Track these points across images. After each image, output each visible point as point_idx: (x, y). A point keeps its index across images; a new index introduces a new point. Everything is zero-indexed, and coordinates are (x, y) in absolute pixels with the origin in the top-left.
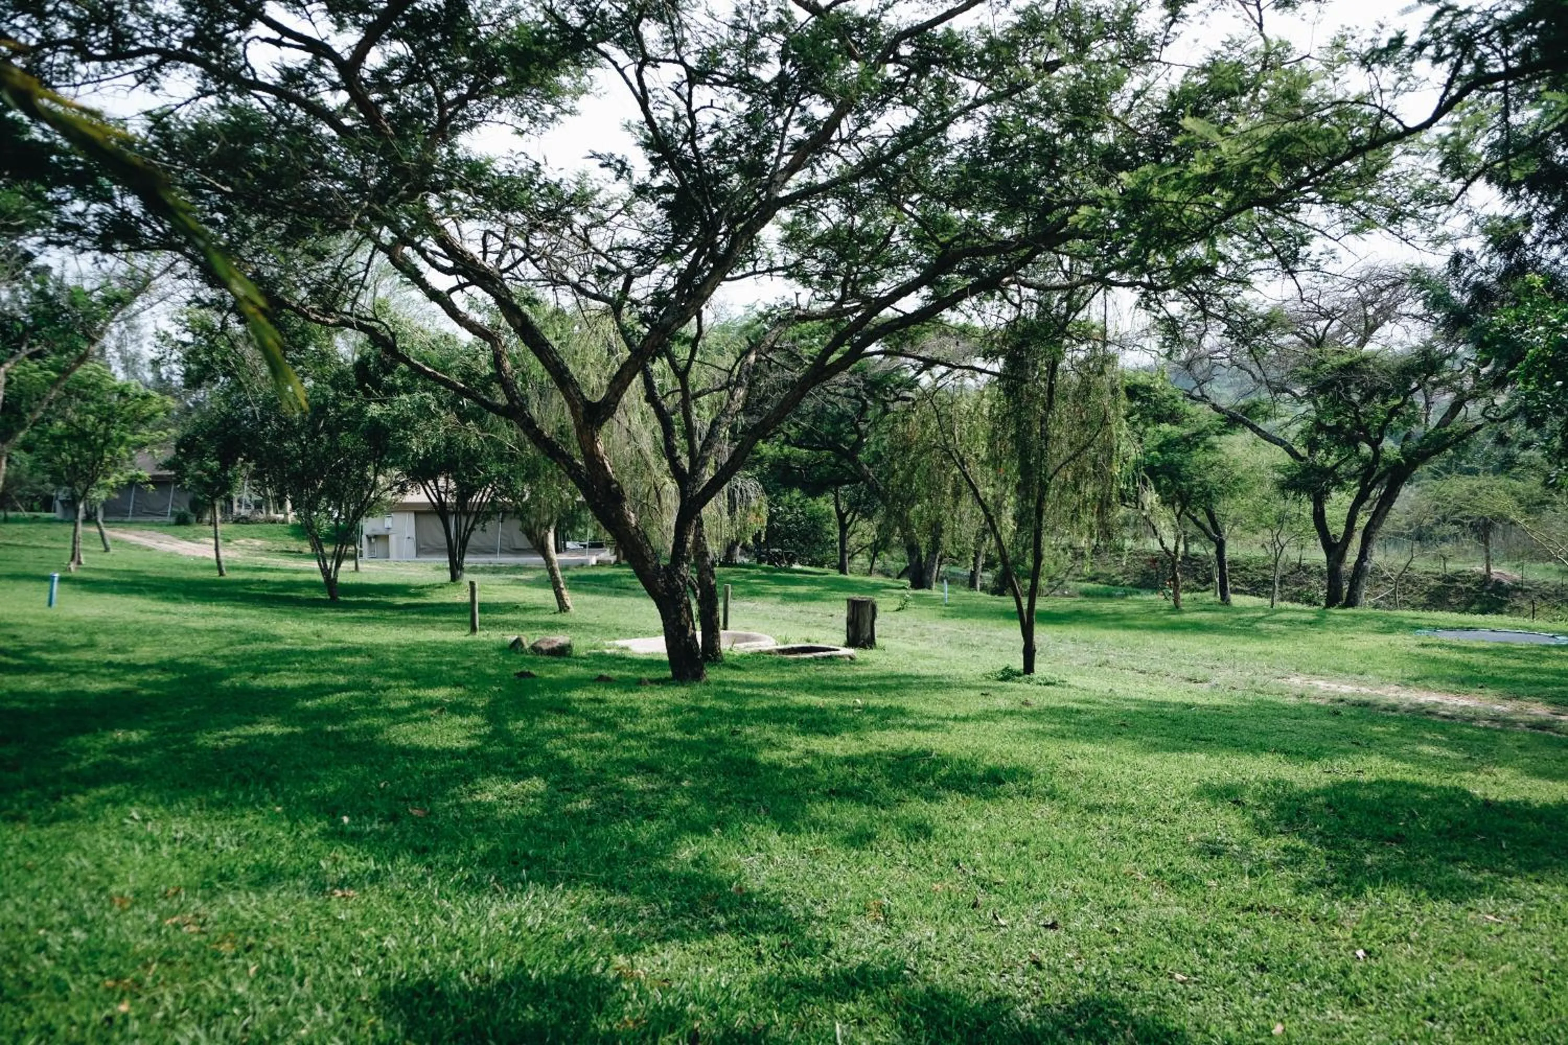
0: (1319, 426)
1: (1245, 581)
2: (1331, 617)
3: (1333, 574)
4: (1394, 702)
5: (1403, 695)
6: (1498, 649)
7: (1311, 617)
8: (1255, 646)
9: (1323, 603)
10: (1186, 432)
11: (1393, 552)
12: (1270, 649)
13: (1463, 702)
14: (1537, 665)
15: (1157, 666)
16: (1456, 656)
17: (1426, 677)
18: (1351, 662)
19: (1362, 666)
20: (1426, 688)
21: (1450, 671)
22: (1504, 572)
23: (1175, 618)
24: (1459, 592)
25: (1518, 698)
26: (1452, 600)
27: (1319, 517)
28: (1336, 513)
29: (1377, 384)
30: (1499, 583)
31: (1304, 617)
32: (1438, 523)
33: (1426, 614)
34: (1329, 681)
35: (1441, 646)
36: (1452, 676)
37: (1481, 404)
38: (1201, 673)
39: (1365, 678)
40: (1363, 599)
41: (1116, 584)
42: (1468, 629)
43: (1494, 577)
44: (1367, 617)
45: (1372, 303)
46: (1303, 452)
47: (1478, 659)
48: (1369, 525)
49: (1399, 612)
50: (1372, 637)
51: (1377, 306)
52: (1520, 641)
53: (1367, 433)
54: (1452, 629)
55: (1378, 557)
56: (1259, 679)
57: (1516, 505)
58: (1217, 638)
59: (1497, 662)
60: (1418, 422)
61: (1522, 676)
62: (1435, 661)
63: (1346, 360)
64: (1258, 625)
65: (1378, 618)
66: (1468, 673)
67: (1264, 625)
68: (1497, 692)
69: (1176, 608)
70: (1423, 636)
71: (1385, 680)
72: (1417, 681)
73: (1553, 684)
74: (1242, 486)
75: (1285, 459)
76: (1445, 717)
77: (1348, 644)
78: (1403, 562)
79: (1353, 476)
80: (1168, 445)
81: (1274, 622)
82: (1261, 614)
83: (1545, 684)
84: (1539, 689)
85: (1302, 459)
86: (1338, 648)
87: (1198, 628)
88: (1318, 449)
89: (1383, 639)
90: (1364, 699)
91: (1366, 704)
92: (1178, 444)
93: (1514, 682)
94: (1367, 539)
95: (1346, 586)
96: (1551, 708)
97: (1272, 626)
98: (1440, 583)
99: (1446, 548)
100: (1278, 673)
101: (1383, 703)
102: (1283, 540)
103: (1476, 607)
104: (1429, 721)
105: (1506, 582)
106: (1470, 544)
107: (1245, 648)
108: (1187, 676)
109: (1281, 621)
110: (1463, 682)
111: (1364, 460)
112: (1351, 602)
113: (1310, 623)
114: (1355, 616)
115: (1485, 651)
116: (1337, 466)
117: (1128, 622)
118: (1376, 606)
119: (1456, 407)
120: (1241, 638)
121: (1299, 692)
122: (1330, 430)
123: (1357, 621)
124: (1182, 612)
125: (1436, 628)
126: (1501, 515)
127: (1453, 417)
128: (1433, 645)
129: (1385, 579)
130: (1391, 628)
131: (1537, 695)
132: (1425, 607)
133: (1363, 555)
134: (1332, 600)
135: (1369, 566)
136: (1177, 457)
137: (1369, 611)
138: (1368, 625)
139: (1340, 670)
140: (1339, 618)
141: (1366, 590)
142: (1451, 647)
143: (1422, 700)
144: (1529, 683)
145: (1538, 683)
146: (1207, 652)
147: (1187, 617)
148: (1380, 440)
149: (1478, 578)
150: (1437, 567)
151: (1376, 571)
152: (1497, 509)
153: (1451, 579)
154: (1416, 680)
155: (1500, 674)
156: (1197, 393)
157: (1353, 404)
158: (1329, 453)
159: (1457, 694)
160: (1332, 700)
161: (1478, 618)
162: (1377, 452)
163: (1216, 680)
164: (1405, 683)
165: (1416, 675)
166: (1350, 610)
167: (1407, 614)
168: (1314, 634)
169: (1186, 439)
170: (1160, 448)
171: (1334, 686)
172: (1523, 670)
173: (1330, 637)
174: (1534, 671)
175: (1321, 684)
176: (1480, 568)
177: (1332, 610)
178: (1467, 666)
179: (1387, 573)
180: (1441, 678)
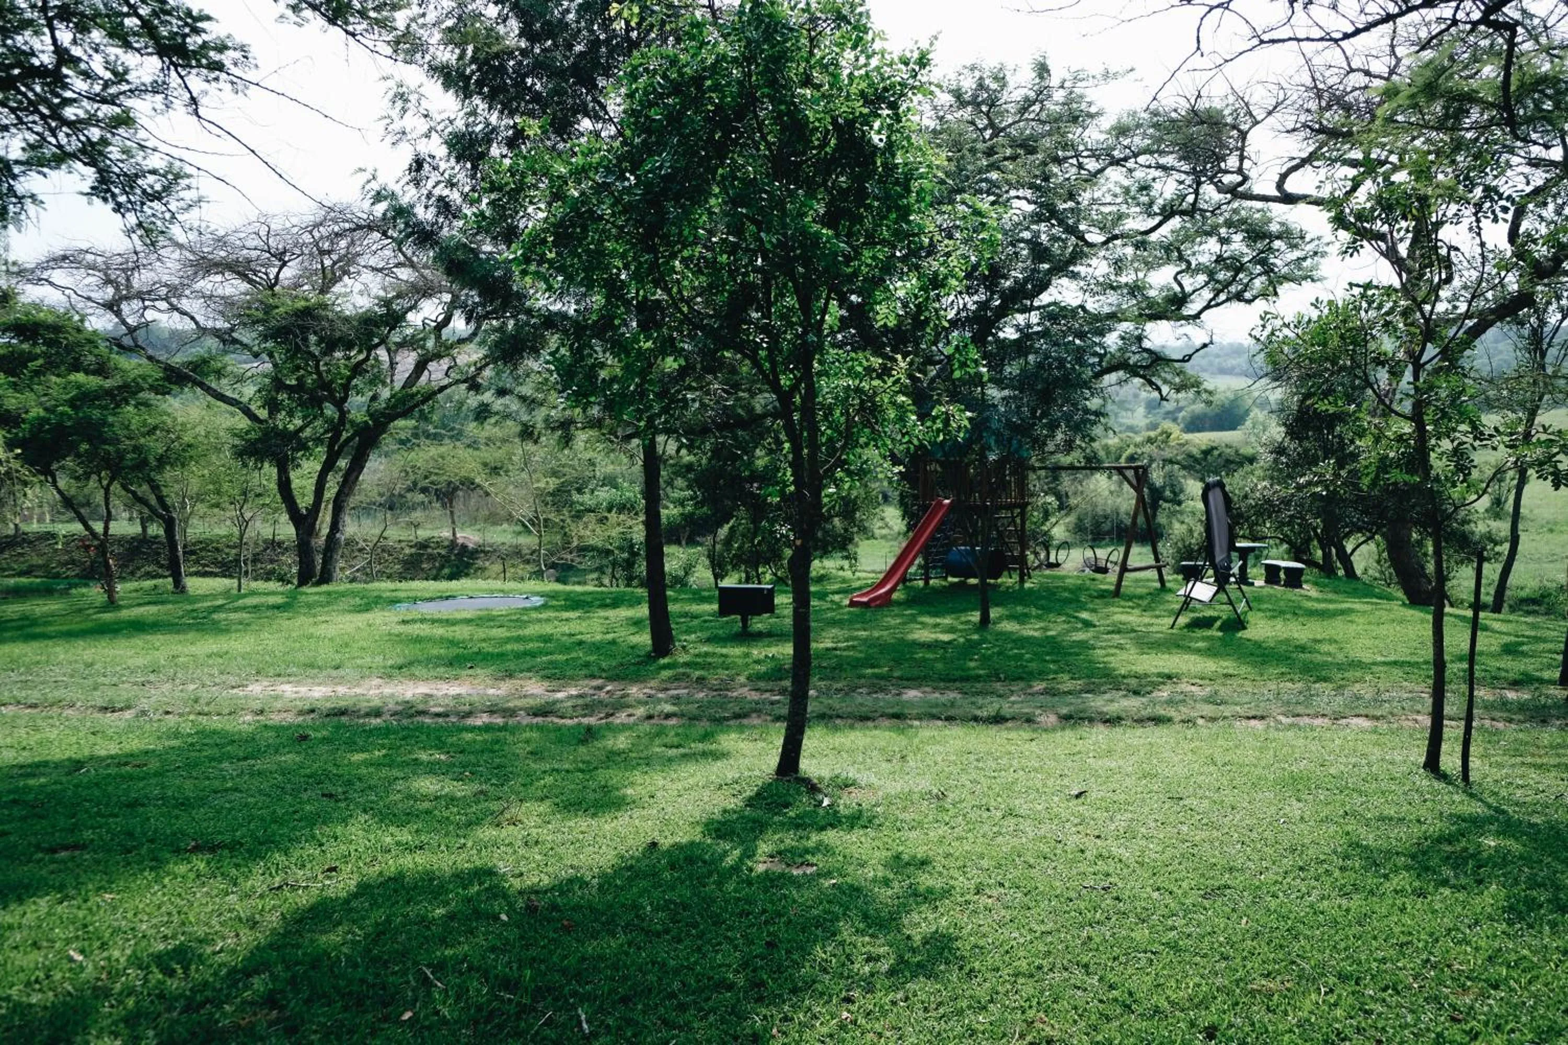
0: (278, 384)
1: (215, 563)
2: (303, 598)
3: (303, 548)
4: (377, 703)
5: (387, 691)
6: (480, 618)
7: (279, 600)
8: (207, 645)
9: (295, 581)
10: (108, 383)
11: (366, 522)
12: (225, 647)
13: (454, 689)
14: (521, 632)
15: (58, 694)
16: (439, 631)
17: (411, 664)
18: (326, 653)
19: (337, 657)
20: (412, 677)
21: (435, 652)
22: (469, 536)
23: (107, 616)
24: (431, 558)
25: (511, 676)
26: (425, 566)
27: (284, 486)
28: (304, 482)
29: (338, 334)
30: (464, 547)
31: (272, 600)
32: (409, 490)
33: (404, 585)
34: (298, 683)
35: (423, 621)
36: (438, 657)
37: (445, 363)
38: (125, 692)
39: (341, 672)
40: (338, 574)
41: (57, 576)
42: (447, 598)
43: (460, 541)
44: (343, 594)
45: (329, 252)
46: (263, 414)
47: (461, 632)
48: (338, 494)
49: (376, 585)
50: (349, 617)
51: (335, 257)
52: (500, 606)
53: (332, 392)
54: (431, 599)
55: (351, 528)
56: (205, 695)
57: (480, 469)
58: (158, 639)
59: (481, 633)
60: (384, 384)
61: (509, 647)
62: (418, 640)
63: (301, 304)
64: (215, 616)
65: (354, 594)
66: (455, 651)
67: (223, 616)
68: (489, 671)
69: (112, 603)
70: (402, 611)
71: (365, 672)
72: (403, 668)
73: (541, 653)
74: (192, 452)
75: (243, 423)
76: (438, 715)
77: (321, 630)
78: (377, 531)
79: (318, 441)
80: (84, 398)
81: (236, 610)
82: (220, 602)
83: (532, 654)
84: (529, 661)
85: (260, 421)
86: (310, 637)
87: (139, 627)
88: (279, 411)
89: (361, 619)
90: (342, 704)
91: (343, 712)
92: (98, 398)
93: (502, 656)
94: (338, 509)
95: (319, 559)
96: (546, 684)
97: (233, 616)
98: (413, 550)
99: (417, 515)
100: (232, 680)
101: (364, 706)
102: (248, 515)
103: (446, 571)
104: (420, 728)
105: (471, 546)
106: (437, 510)
107: (193, 649)
108: (100, 703)
109: (243, 608)
110: (451, 663)
111: (329, 421)
112: (326, 578)
113: (277, 607)
114: (329, 594)
115: (468, 621)
116: (301, 429)
117: (38, 630)
118: (353, 580)
119: (421, 367)
120: (191, 636)
121: (257, 705)
122: (290, 388)
123: (332, 598)
124: (119, 608)
125: (415, 600)
126: (467, 478)
127: (418, 377)
128: (414, 621)
129: (360, 550)
130: (369, 604)
131: (529, 670)
132: (402, 578)
133: (335, 526)
134: (305, 577)
135: (342, 537)
136: (96, 414)
137: (342, 587)
138: (343, 604)
139: (312, 666)
140: (311, 599)
141: (341, 564)
142: (433, 621)
143: (409, 695)
144: (518, 656)
145: (526, 653)
146: (140, 661)
147: (125, 614)
148: (344, 399)
149: (446, 543)
150: (408, 535)
151: (350, 542)
152: (463, 473)
153: (423, 545)
154: (400, 668)
155: (487, 648)
156: (127, 341)
157: (313, 356)
158: (291, 414)
159: (446, 679)
160: (301, 713)
161: (454, 585)
162: (343, 414)
163: (144, 704)
164: (388, 675)
165: (400, 661)
166: (324, 588)
167: (384, 586)
168: (283, 622)
169: (109, 393)
170: (72, 403)
171: (303, 690)
172: (508, 640)
173: (300, 624)
174: (519, 639)
175: (288, 690)
176: (446, 534)
177: (305, 589)
178: (452, 643)
179: (362, 544)
180: (430, 662)
